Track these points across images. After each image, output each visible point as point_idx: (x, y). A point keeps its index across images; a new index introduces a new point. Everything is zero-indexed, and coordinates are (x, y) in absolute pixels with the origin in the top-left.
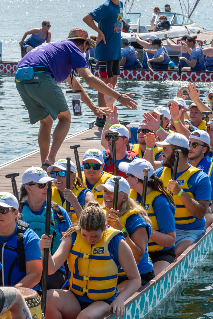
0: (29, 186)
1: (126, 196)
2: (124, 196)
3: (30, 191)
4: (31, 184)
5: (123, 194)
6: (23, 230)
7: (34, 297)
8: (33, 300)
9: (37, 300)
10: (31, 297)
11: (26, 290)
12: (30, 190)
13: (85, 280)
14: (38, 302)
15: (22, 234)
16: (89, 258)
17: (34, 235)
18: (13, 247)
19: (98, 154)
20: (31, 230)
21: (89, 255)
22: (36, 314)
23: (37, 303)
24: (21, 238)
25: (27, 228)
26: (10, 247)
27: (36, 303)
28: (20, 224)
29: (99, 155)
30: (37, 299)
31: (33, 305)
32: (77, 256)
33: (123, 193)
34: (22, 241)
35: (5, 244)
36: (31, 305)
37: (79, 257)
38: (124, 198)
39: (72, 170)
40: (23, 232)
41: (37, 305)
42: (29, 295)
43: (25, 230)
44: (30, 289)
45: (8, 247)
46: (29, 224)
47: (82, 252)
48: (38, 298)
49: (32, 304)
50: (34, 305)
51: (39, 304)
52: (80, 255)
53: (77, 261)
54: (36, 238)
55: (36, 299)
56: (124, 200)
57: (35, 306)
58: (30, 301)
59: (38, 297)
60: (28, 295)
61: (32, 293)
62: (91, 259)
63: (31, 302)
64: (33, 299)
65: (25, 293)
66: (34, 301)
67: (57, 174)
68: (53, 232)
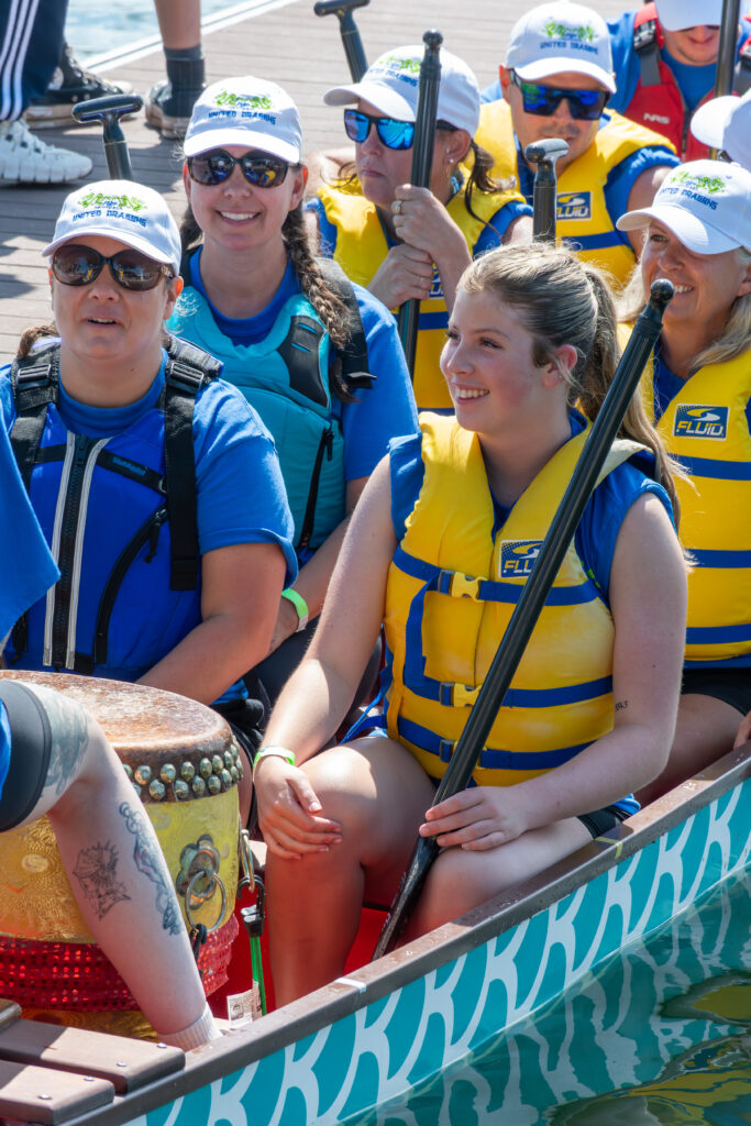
5: (748, 261)
6: (195, 385)
7: (211, 748)
8: (206, 761)
9: (221, 765)
10: (195, 745)
11: (172, 708)
13: (463, 705)
14: (225, 772)
15: (191, 402)
16: (480, 596)
17: (246, 416)
18: (143, 468)
19: (591, 37)
20: (232, 390)
21: (481, 583)
22: (212, 832)
23: (221, 777)
24: (182, 424)
25: (213, 375)
26: (124, 464)
27: (215, 778)
28: (179, 352)
29: (595, 40)
30: (224, 759)
31: (203, 786)
32: (421, 584)
34: (184, 439)
35: (102, 443)
36: (190, 784)
37: (432, 587)
38: (744, 282)
39: (446, 111)
40: (194, 391)
41: (222, 790)
42: (184, 733)
43: (205, 386)
44: (193, 704)
45: (116, 460)
46: (222, 364)
47: (444, 564)
48: (227, 754)
49: (198, 779)
50: (207, 785)
51: (233, 782)
52: (436, 579)
53: (417, 607)
54: (257, 434)
55: (217, 757)
56: (746, 288)
57: (210, 792)
58: (189, 764)
59: (227, 746)
60: (181, 734)
61: (202, 727)
62: (491, 603)
63: (192, 773)
64: (204, 755)
65: (165, 719)
66: (209, 770)
67: (374, 127)
68: (320, 436)
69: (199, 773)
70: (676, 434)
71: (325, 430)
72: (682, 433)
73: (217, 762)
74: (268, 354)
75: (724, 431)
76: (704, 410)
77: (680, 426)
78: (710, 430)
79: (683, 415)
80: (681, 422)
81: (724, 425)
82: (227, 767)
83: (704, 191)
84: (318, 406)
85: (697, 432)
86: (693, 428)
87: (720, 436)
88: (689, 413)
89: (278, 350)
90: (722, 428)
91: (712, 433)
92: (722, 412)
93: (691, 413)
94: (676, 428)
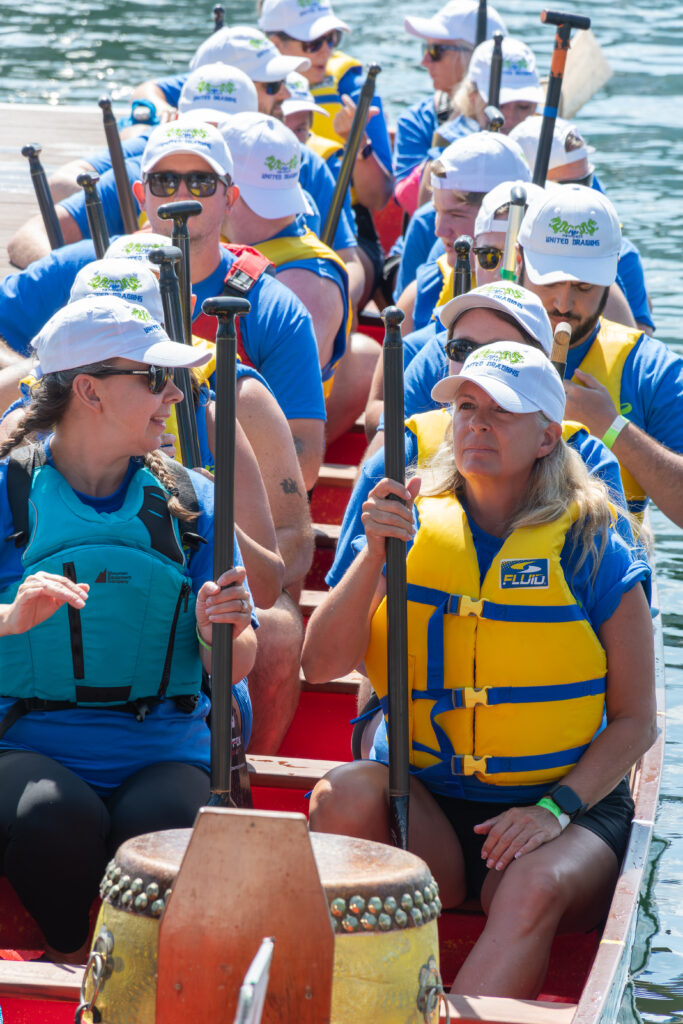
0: (92, 380)
1: (553, 435)
2: (547, 435)
3: (96, 403)
4: (104, 370)
5: (545, 425)
12: (99, 400)
22: (435, 953)
33: (546, 419)
38: (543, 445)
56: (546, 450)
68: (179, 588)
69: (399, 906)
70: (503, 587)
71: (183, 583)
72: (508, 585)
73: (418, 897)
74: (131, 519)
75: (546, 580)
76: (525, 564)
77: (506, 580)
78: (533, 580)
79: (507, 569)
80: (506, 576)
81: (546, 575)
82: (427, 901)
83: (507, 363)
84: (176, 564)
85: (522, 583)
86: (518, 580)
87: (543, 585)
88: (513, 567)
89: (138, 515)
90: (544, 578)
91: (536, 583)
92: (542, 563)
93: (514, 567)
94: (503, 581)
